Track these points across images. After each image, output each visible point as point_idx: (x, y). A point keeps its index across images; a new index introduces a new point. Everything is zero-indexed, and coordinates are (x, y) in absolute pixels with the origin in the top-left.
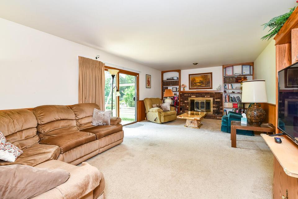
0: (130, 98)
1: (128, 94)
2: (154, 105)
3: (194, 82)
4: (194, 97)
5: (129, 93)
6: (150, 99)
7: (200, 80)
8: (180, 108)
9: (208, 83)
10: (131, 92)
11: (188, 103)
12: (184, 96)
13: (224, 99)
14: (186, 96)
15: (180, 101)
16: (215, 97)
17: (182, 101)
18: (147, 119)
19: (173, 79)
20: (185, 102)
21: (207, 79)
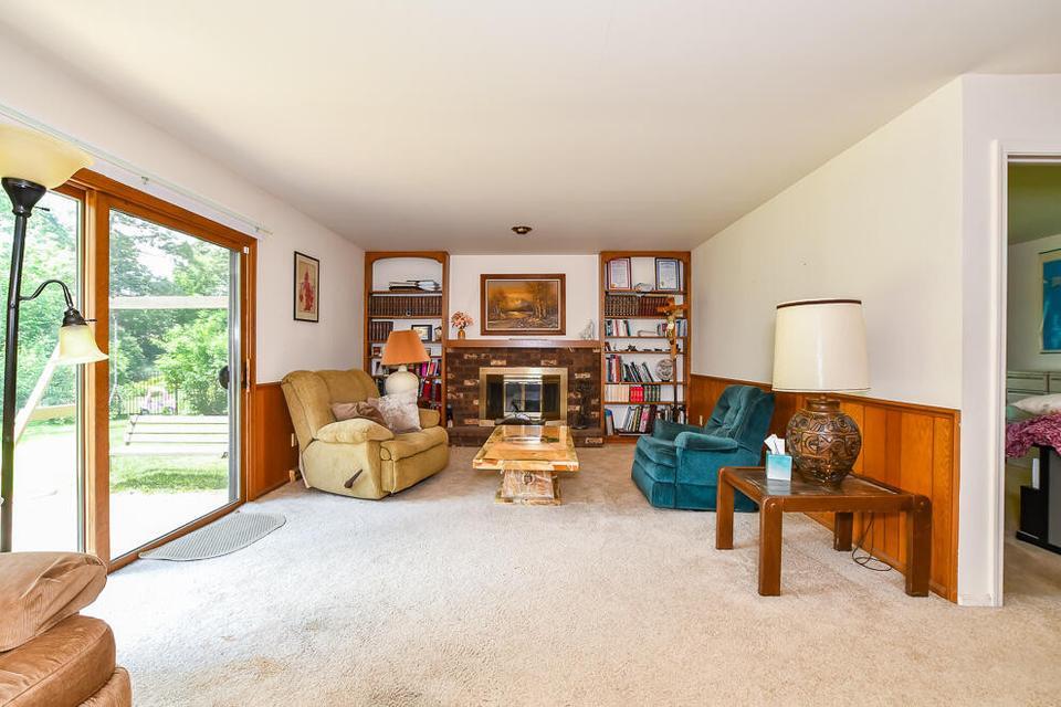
0: (195, 368)
1: (182, 350)
2: (340, 409)
3: (502, 304)
4: (499, 363)
5: (193, 346)
6: (319, 374)
7: (522, 300)
8: (446, 408)
9: (552, 310)
10: (201, 340)
11: (476, 388)
12: (464, 362)
13: (605, 372)
14: (469, 361)
15: (447, 382)
16: (576, 365)
17: (452, 382)
18: (299, 477)
19: (417, 289)
20: (468, 383)
21: (546, 297)
